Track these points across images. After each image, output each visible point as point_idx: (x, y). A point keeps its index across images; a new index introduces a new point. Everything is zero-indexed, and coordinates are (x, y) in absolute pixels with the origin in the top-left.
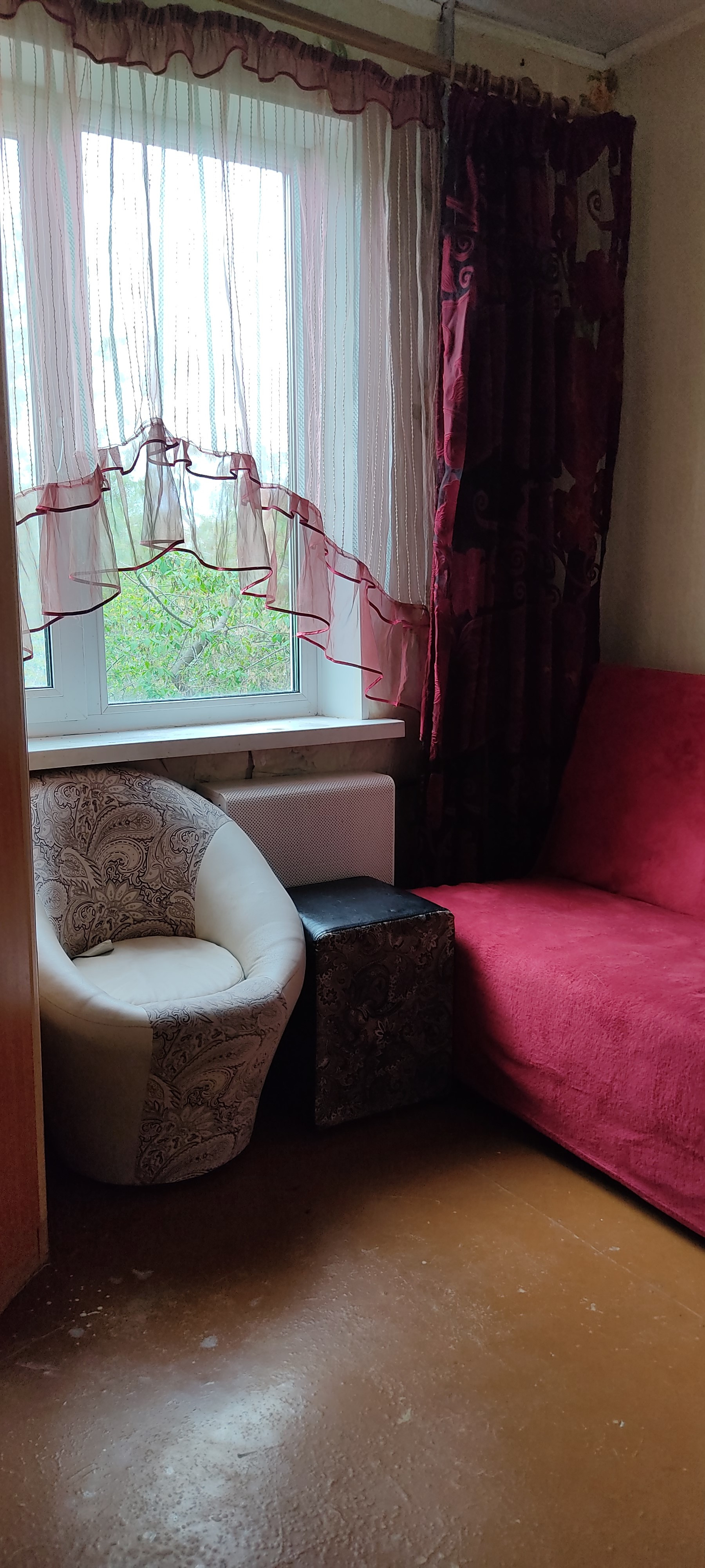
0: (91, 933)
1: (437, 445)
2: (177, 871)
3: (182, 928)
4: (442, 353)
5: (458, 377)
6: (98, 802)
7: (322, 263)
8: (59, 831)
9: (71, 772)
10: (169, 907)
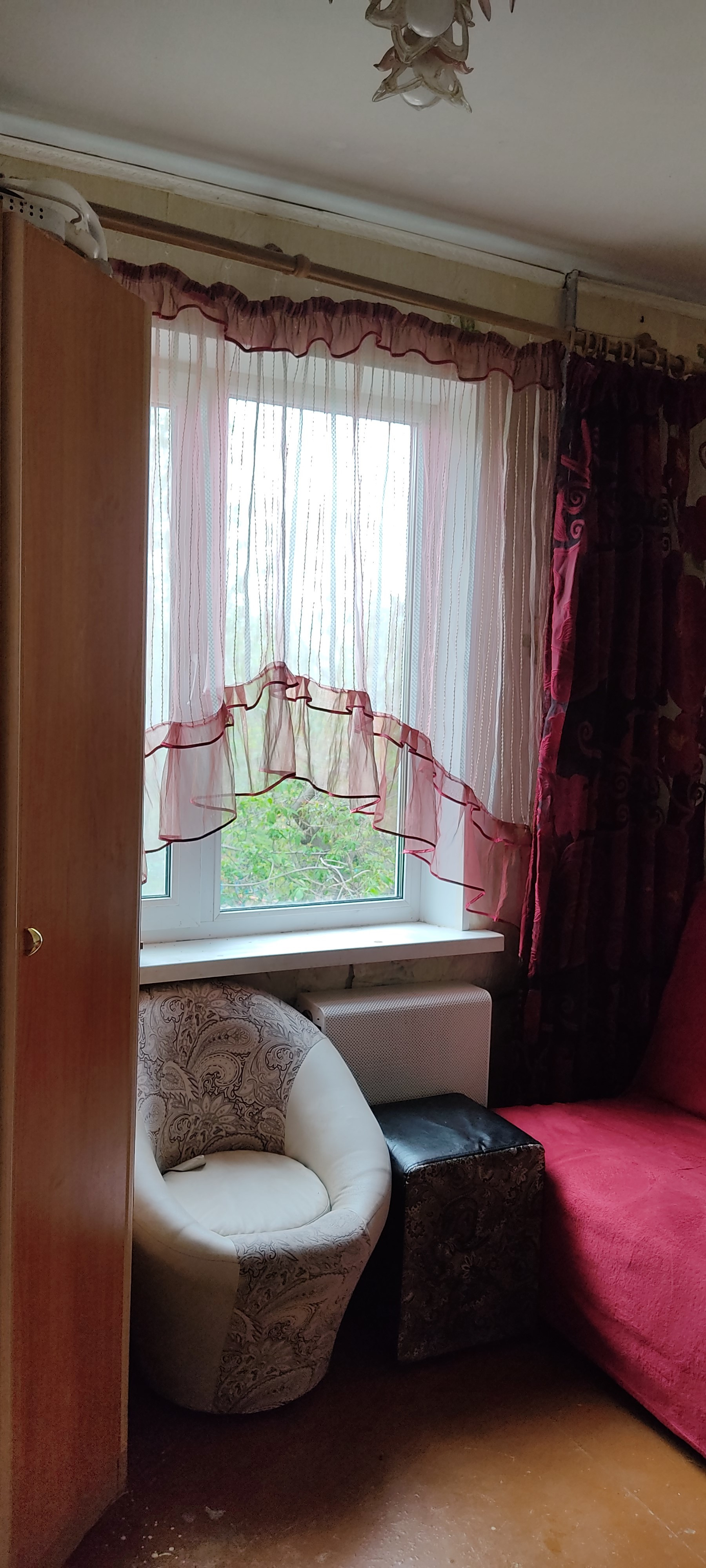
0: (185, 1145)
1: (544, 677)
2: (270, 1088)
3: (271, 1144)
4: (553, 595)
5: (567, 619)
6: (200, 1016)
7: (442, 515)
8: (163, 1045)
9: (177, 985)
10: (260, 1122)
